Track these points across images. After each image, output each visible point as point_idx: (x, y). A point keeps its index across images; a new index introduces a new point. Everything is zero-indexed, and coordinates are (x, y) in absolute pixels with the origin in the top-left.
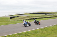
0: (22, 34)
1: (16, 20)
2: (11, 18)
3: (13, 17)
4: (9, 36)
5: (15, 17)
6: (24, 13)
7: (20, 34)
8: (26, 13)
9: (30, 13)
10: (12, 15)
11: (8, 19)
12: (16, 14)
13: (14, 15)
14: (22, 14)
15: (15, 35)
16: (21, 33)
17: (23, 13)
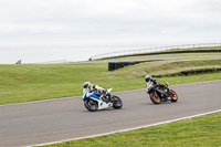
0: (153, 131)
1: (130, 77)
2: (113, 67)
3: (121, 65)
4: (105, 137)
5: (127, 64)
6: (164, 50)
7: (146, 133)
8: (169, 49)
9: (186, 48)
10: (117, 55)
11: (101, 70)
12: (132, 53)
14: (153, 51)
15: (128, 135)
16: (152, 128)
17: (159, 50)
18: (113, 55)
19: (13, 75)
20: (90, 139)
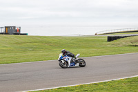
0: (135, 80)
1: (121, 45)
3: (115, 38)
5: (119, 37)
7: (131, 81)
10: (113, 31)
11: (103, 41)
12: (122, 31)
13: (116, 31)
18: (110, 32)
19: (48, 43)
20: (96, 84)
